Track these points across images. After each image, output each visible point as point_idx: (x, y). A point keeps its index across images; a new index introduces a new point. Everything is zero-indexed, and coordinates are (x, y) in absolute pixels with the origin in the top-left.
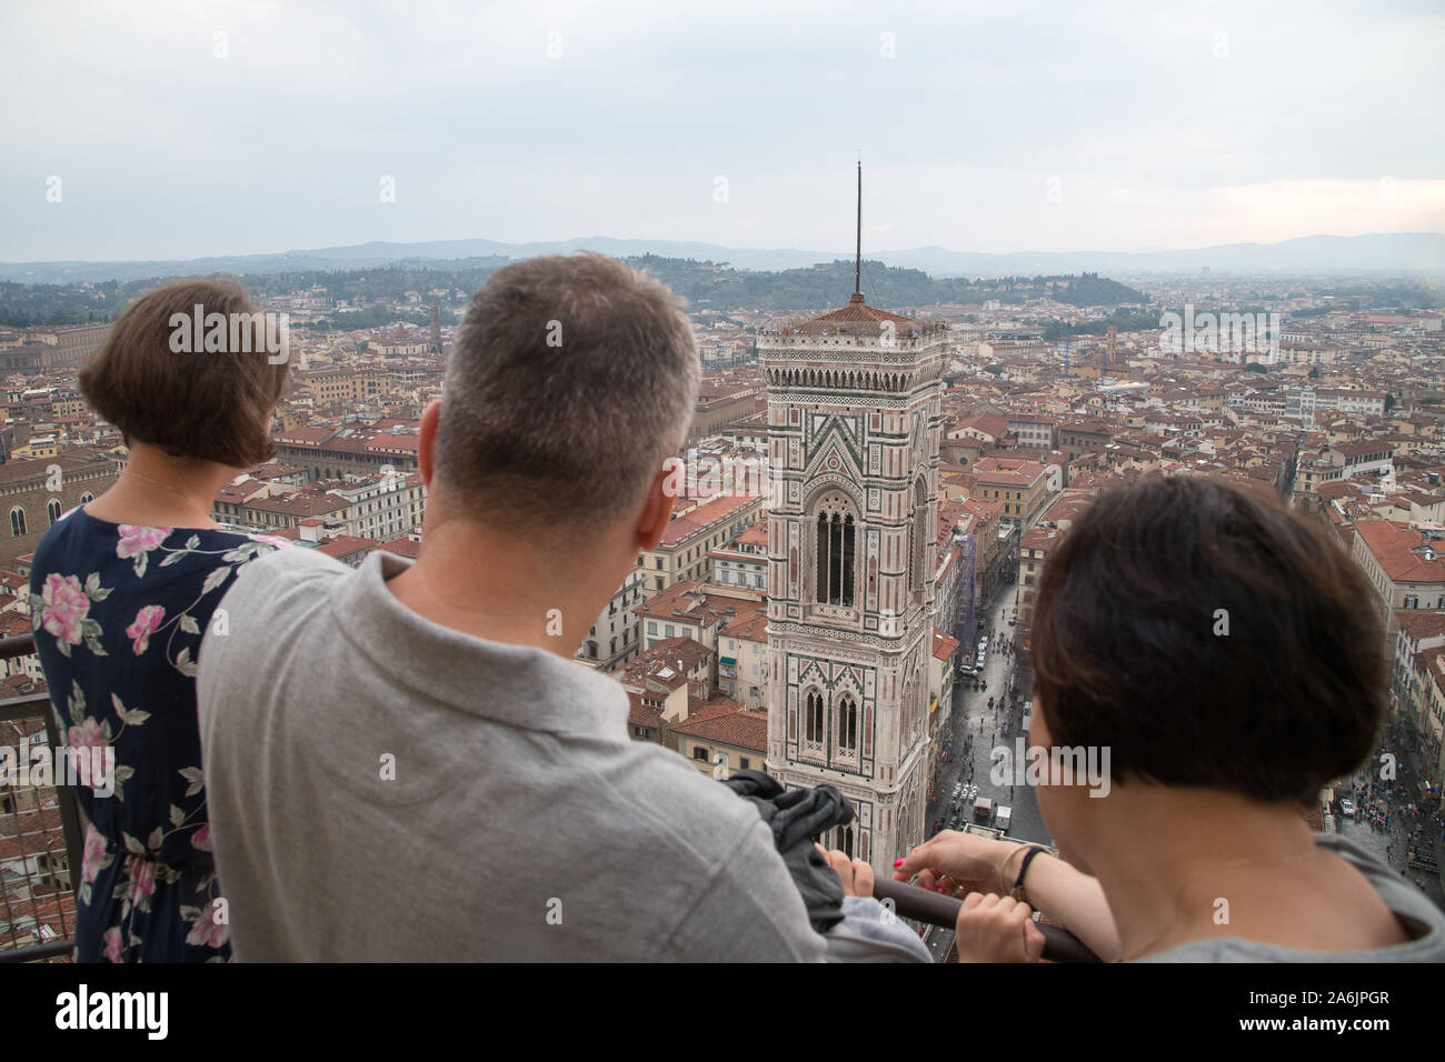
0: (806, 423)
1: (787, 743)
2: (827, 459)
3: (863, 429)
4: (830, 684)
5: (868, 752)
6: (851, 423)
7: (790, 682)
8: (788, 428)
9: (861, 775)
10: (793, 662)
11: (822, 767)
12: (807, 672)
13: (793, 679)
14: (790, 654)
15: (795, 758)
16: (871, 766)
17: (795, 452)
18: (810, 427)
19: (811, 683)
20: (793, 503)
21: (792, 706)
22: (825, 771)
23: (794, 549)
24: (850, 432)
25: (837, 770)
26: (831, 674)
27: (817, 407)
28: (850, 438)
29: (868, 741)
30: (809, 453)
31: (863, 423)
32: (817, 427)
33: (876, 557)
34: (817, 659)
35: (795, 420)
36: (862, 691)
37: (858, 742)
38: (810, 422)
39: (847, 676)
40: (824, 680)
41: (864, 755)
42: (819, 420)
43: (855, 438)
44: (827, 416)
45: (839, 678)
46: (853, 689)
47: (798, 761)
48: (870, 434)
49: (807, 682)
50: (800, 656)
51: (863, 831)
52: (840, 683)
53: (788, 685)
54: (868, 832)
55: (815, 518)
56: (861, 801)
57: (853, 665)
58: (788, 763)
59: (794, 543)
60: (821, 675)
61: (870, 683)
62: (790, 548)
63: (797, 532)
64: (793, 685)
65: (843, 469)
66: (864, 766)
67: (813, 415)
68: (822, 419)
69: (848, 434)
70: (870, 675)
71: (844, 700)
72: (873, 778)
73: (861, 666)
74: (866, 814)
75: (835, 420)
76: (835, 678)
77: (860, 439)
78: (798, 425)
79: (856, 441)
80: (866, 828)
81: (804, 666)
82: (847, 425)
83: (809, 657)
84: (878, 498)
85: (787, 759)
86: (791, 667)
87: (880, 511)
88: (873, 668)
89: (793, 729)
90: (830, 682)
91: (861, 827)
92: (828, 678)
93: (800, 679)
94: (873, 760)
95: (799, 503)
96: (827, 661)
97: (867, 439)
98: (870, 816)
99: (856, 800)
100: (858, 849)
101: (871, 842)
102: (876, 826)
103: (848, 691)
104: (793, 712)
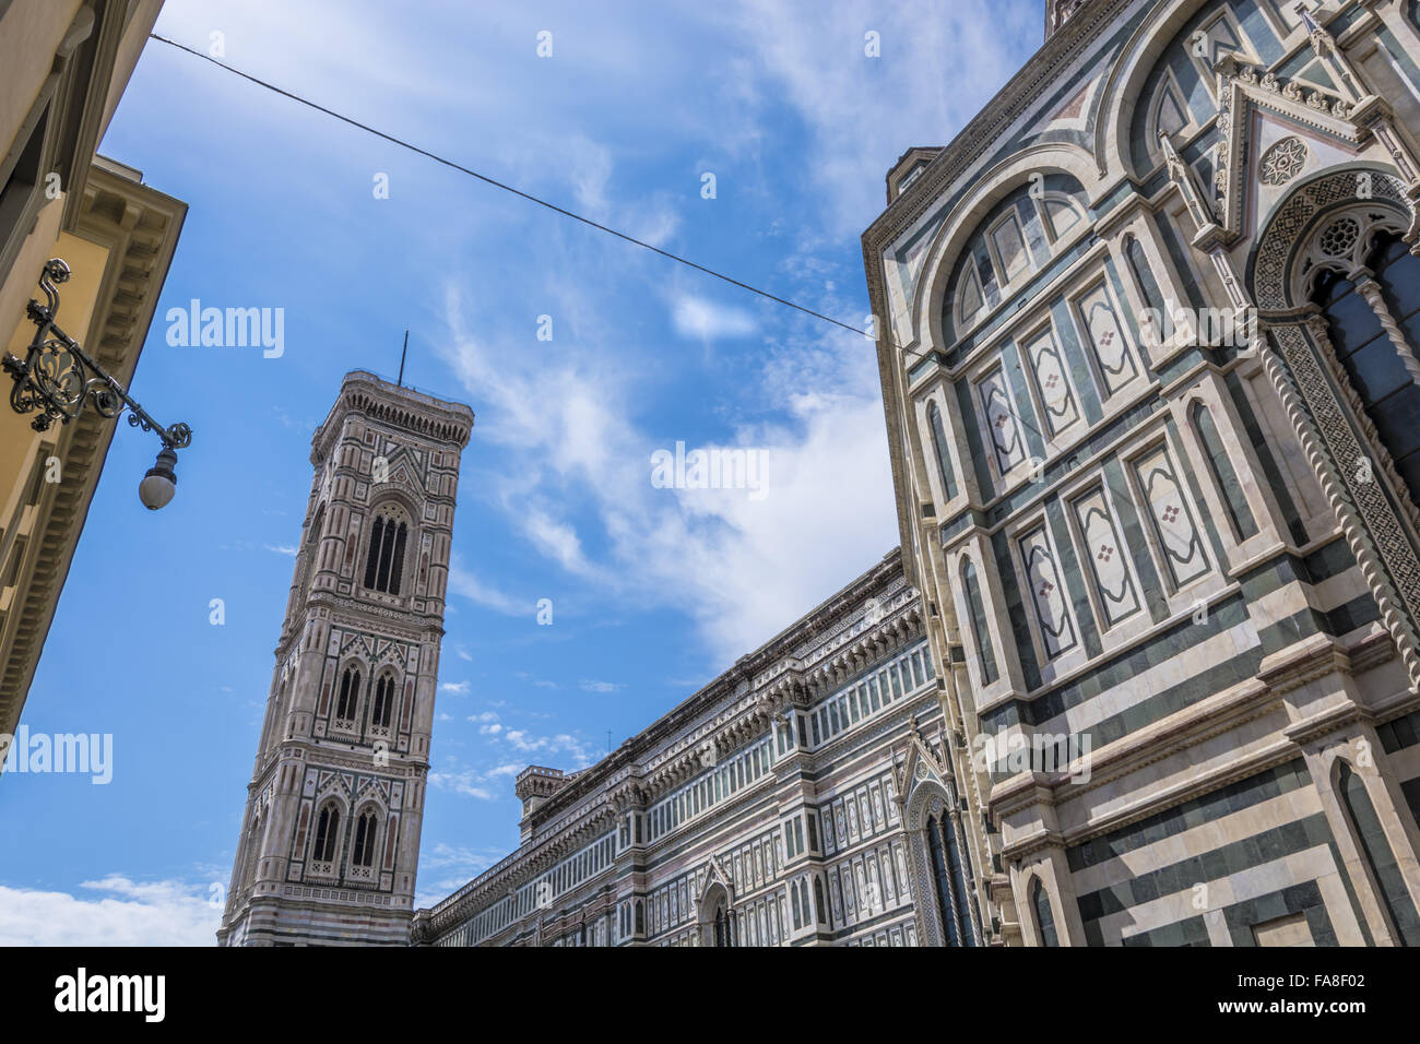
0: (380, 445)
1: (316, 718)
2: (395, 473)
3: (427, 461)
4: (374, 658)
5: (405, 727)
6: (419, 455)
7: (329, 654)
8: (363, 444)
9: (394, 750)
10: (336, 635)
11: (353, 744)
12: (351, 644)
13: (334, 650)
14: (334, 627)
15: (323, 735)
16: (406, 742)
17: (366, 463)
18: (382, 448)
19: (354, 655)
20: (358, 499)
21: (329, 678)
22: (357, 749)
23: (353, 536)
24: (417, 460)
25: (370, 746)
26: (375, 649)
27: (391, 437)
28: (415, 464)
29: (406, 716)
31: (428, 457)
32: (389, 450)
33: (429, 554)
34: (363, 633)
35: (370, 439)
36: (405, 666)
37: (394, 718)
38: (383, 445)
39: (392, 651)
40: (368, 654)
41: (401, 730)
42: (390, 447)
43: (420, 466)
44: (398, 446)
45: (384, 653)
46: (395, 663)
47: (325, 739)
48: (432, 466)
49: (350, 654)
50: (344, 630)
51: (392, 814)
52: (385, 658)
53: (326, 657)
54: (397, 815)
55: (373, 517)
56: (393, 780)
57: (398, 641)
58: (314, 741)
59: (354, 530)
60: (365, 648)
61: (413, 660)
62: (350, 534)
63: (357, 523)
64: (332, 657)
65: (408, 482)
66: (400, 741)
67: (386, 442)
68: (395, 446)
69: (414, 461)
70: (414, 652)
71: (383, 676)
72: (408, 753)
73: (406, 643)
74: (396, 795)
75: (404, 449)
76: (378, 652)
77: (424, 467)
78: (372, 442)
79: (421, 468)
80: (395, 810)
81: (347, 639)
82: (414, 456)
83: (354, 631)
84: (434, 511)
85: (312, 736)
86: (332, 639)
87: (435, 521)
88: (417, 646)
89: (324, 703)
90: (374, 655)
91: (390, 810)
92: (371, 652)
93: (342, 651)
94: (409, 735)
95: (365, 501)
96: (372, 636)
97: (429, 468)
98: (401, 796)
99: (387, 778)
100: (385, 837)
101: (399, 827)
102: (410, 804)
103: (391, 666)
104: (327, 686)
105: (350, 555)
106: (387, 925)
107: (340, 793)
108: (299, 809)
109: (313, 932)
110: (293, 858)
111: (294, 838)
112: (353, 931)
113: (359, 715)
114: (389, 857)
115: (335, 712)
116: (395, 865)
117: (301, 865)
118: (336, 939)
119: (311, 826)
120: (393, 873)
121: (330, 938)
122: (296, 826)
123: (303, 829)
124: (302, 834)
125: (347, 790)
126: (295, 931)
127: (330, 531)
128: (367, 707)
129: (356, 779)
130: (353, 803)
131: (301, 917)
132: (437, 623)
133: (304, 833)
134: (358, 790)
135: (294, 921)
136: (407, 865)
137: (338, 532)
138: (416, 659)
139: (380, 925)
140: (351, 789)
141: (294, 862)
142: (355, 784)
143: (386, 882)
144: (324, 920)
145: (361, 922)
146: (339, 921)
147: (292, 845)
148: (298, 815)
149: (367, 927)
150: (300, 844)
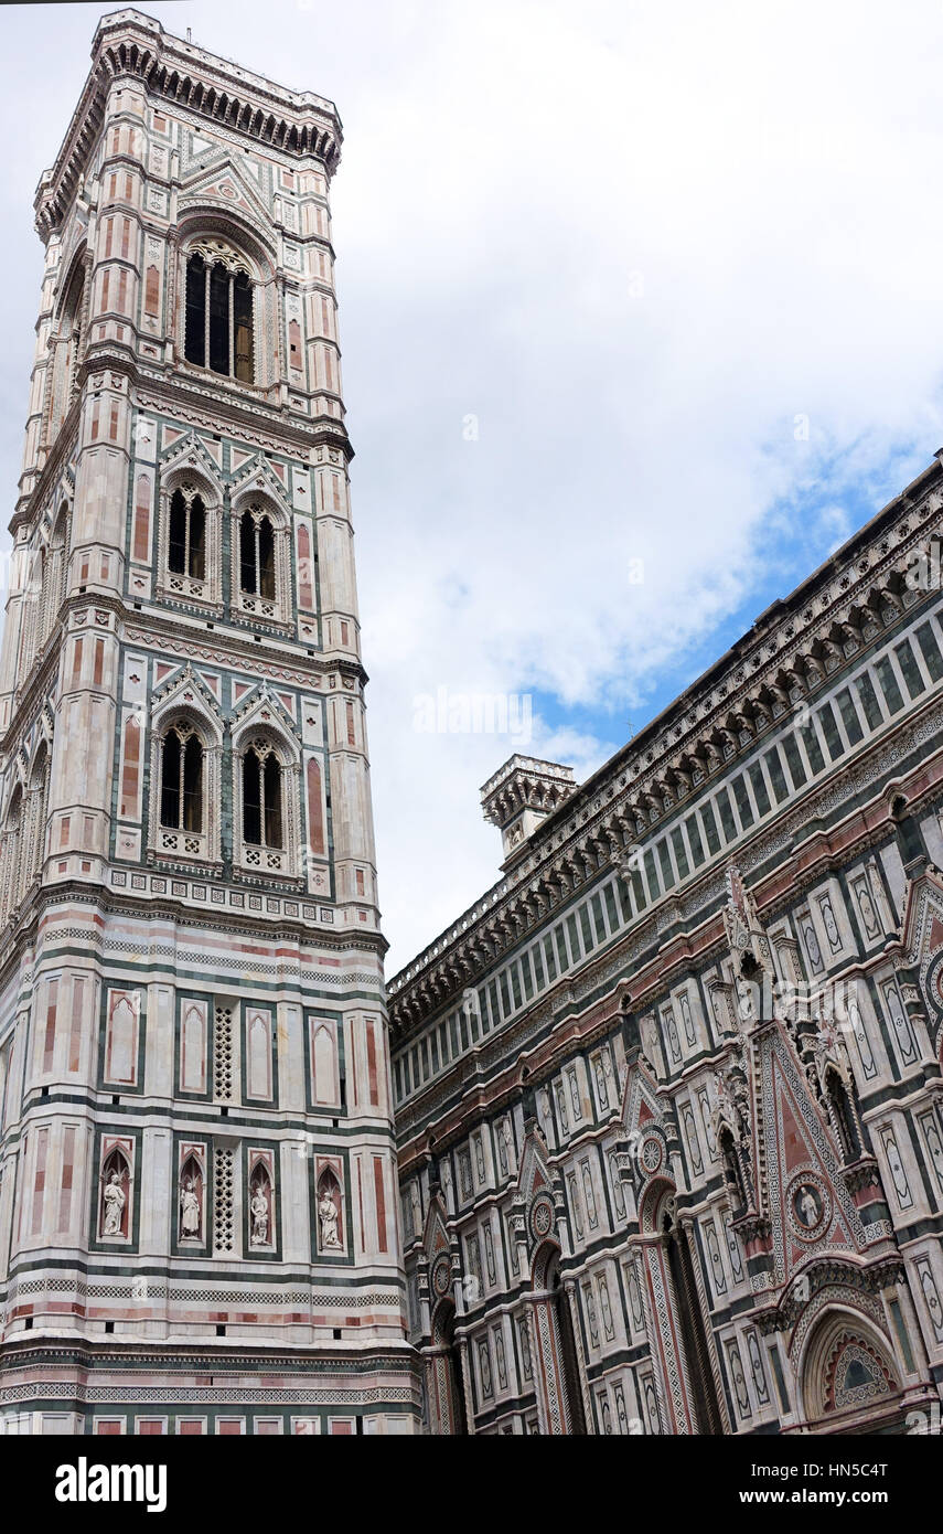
0: (179, 136)
1: (128, 562)
2: (218, 183)
3: (271, 180)
4: (228, 475)
5: (307, 602)
6: (254, 168)
7: (138, 455)
8: (148, 127)
9: (294, 640)
10: (146, 426)
11: (210, 619)
12: (178, 445)
13: (147, 451)
14: (141, 411)
15: (147, 595)
16: (314, 629)
17: (158, 157)
18: (186, 142)
19: (187, 465)
21: (145, 496)
22: (220, 629)
23: (153, 270)
24: (251, 174)
25: (244, 628)
26: (226, 460)
27: (199, 129)
30: (184, 170)
32: (198, 149)
33: (301, 323)
34: (198, 431)
35: (159, 125)
36: (288, 498)
37: (282, 586)
38: (186, 138)
39: (260, 468)
40: (214, 467)
41: (299, 607)
42: (199, 145)
43: (259, 184)
44: (214, 146)
45: (245, 469)
46: (269, 490)
47: (152, 603)
48: (281, 188)
49: (179, 462)
50: (160, 419)
51: (308, 755)
52: (248, 478)
53: (134, 459)
54: (320, 756)
55: (186, 253)
56: (300, 692)
57: (269, 455)
58: (130, 602)
59: (154, 262)
60: (207, 456)
61: (301, 490)
62: (147, 263)
64: (145, 463)
65: (243, 204)
67: (190, 136)
69: (247, 175)
70: (301, 477)
71: (247, 514)
72: (320, 648)
73: (284, 459)
74: (311, 721)
75: (227, 154)
76: (233, 469)
77: (266, 185)
78: (167, 134)
79: (261, 189)
80: (313, 748)
81: (169, 436)
82: (245, 166)
83: (181, 425)
84: (296, 258)
85: (125, 596)
86: (141, 432)
87: (301, 273)
88: (306, 468)
89: (141, 541)
90: (226, 472)
91: (304, 746)
92: (219, 464)
93: (163, 455)
94: (318, 616)
95: (167, 218)
96: (217, 438)
97: (276, 190)
98: (319, 722)
99: (291, 688)
100: (301, 793)
101: (328, 780)
102: (343, 737)
103: (261, 492)
104: (142, 512)
105: (152, 298)
106: (336, 963)
107: (197, 703)
108: (118, 724)
109: (182, 965)
110: (119, 817)
111: (115, 779)
112: (268, 969)
113: (212, 570)
114: (317, 833)
115: (164, 560)
116: (331, 849)
117: (139, 831)
118: (235, 982)
119: (147, 760)
120: (331, 864)
121: (220, 979)
122: (116, 756)
123: (131, 764)
124: (131, 774)
125: (211, 701)
126: (145, 960)
127: (108, 252)
128: (226, 559)
129: (226, 681)
130: (227, 724)
131: (153, 932)
132: (337, 431)
133: (136, 771)
134: (235, 702)
135: (138, 940)
136: (356, 849)
137: (125, 253)
138: (308, 489)
139: (322, 961)
140: (218, 697)
141: (122, 823)
142: (226, 691)
143: (319, 881)
144: (203, 942)
145: (279, 952)
146: (234, 947)
147: (114, 792)
148: (118, 737)
149: (296, 962)
150: (130, 792)
